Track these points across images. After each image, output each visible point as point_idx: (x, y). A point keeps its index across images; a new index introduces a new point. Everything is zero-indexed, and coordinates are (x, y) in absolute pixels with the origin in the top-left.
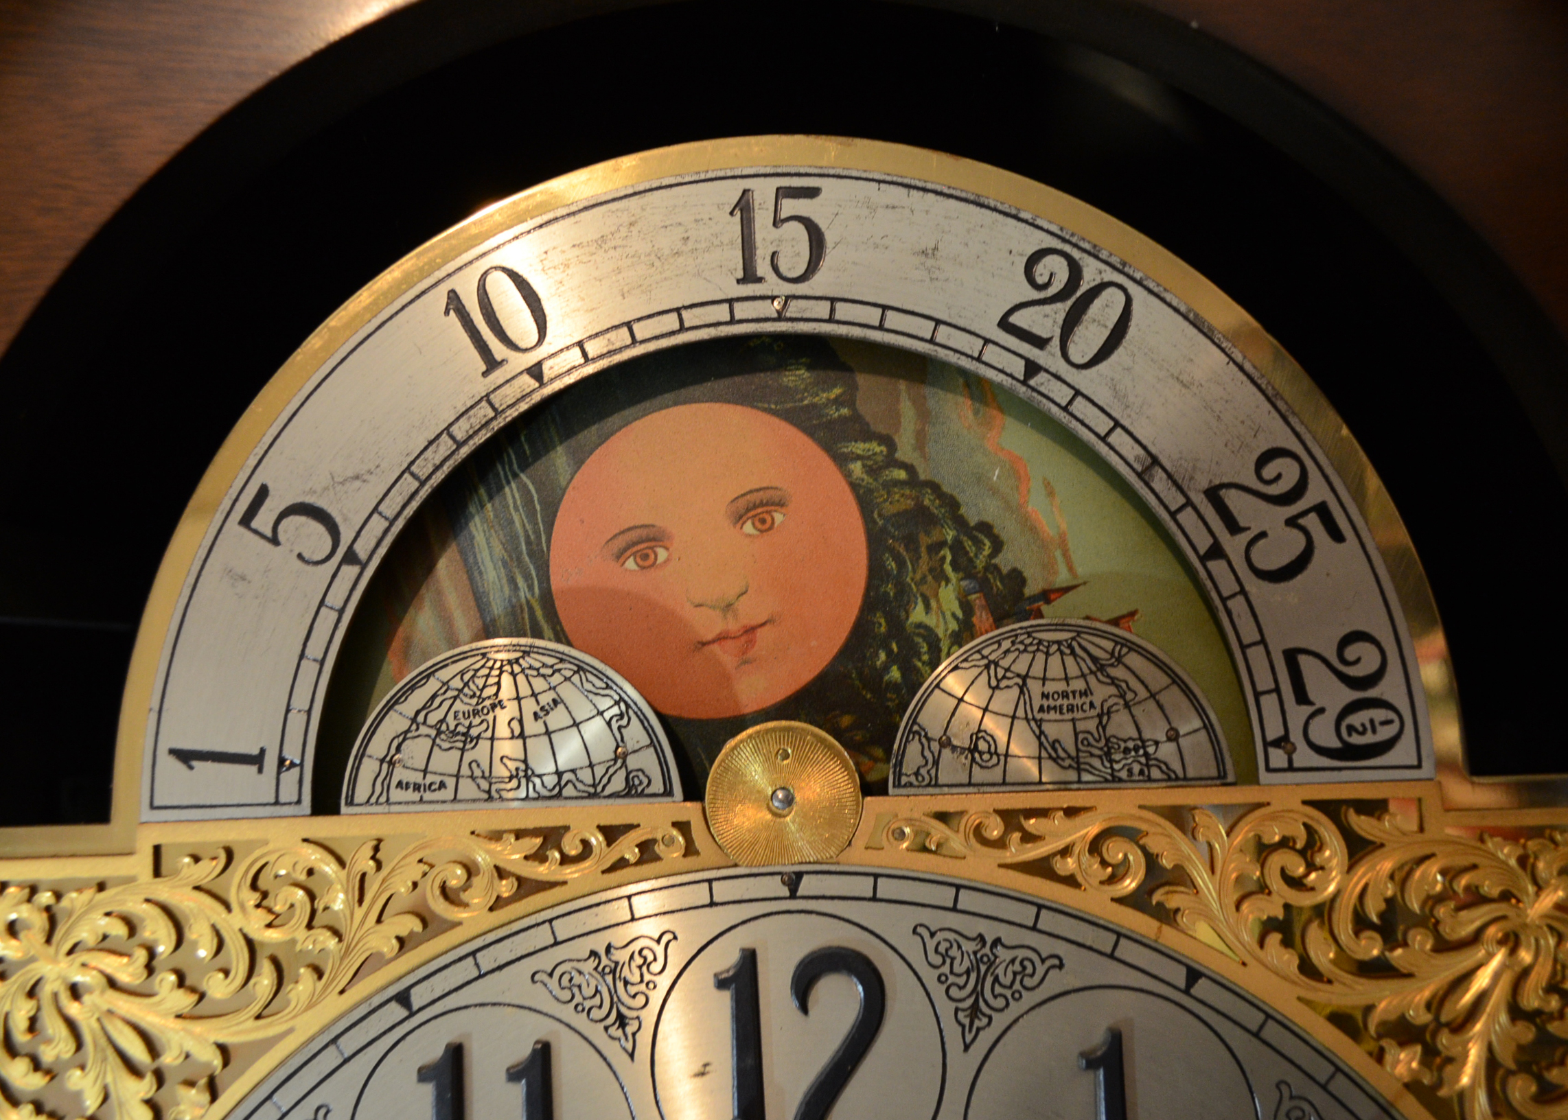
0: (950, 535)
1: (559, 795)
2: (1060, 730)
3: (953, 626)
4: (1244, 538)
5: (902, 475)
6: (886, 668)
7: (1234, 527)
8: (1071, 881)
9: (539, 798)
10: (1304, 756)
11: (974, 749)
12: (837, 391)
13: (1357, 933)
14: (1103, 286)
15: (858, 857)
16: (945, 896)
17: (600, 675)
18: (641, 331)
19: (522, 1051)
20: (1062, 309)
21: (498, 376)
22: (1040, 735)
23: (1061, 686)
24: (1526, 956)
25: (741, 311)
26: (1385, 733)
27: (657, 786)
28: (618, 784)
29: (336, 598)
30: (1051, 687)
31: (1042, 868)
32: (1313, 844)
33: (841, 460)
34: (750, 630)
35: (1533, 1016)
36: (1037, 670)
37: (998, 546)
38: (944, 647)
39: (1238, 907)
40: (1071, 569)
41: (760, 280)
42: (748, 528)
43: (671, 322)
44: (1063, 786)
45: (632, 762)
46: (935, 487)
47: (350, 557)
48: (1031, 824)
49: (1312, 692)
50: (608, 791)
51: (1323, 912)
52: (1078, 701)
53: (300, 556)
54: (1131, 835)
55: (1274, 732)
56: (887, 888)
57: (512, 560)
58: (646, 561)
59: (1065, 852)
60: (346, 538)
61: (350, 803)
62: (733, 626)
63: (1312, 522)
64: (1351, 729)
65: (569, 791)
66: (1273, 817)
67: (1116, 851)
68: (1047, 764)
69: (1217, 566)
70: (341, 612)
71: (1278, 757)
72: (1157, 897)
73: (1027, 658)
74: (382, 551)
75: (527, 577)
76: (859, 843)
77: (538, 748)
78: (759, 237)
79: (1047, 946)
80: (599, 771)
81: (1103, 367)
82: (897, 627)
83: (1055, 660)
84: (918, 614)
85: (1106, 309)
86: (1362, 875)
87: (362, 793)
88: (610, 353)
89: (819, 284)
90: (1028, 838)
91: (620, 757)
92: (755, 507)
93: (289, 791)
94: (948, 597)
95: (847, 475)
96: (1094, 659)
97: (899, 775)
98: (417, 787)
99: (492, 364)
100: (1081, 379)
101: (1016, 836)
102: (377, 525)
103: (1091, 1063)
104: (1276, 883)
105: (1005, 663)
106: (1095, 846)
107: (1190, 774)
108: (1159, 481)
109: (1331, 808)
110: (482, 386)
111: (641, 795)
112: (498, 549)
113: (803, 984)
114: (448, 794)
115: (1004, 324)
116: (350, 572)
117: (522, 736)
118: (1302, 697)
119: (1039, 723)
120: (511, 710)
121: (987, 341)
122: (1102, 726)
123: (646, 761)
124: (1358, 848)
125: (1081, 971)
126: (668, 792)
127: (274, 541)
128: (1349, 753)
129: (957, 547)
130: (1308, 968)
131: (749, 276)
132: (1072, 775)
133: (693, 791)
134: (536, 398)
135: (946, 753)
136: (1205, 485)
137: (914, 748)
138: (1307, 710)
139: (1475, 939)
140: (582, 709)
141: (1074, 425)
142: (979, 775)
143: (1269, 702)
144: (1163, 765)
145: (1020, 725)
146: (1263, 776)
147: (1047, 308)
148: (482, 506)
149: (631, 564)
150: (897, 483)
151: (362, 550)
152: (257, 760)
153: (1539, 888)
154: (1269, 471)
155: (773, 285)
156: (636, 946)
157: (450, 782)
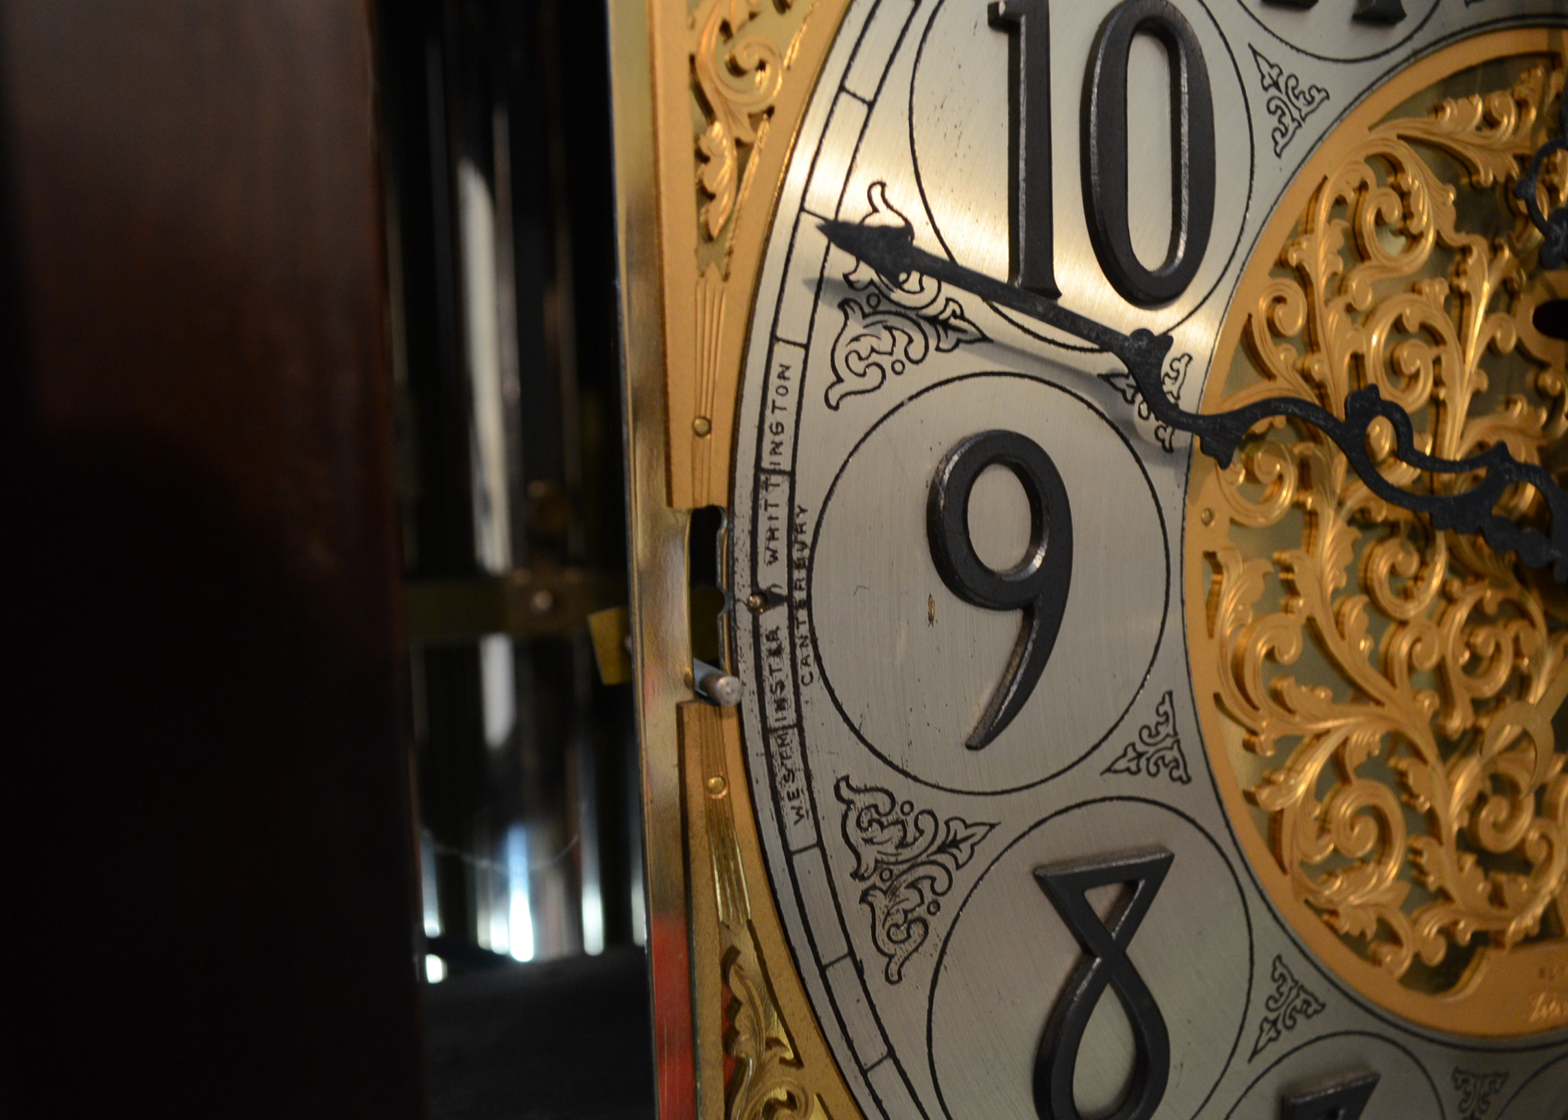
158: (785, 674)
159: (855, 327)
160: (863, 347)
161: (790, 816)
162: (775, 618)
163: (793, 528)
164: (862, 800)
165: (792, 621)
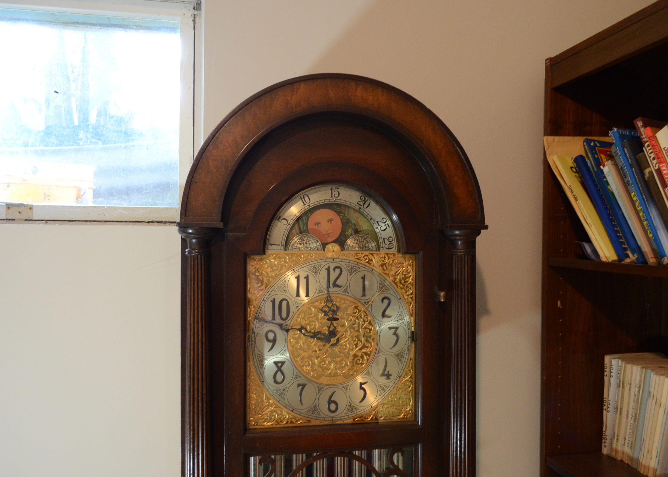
0: (350, 224)
1: (310, 250)
2: (361, 245)
3: (350, 234)
4: (380, 227)
5: (346, 218)
6: (343, 238)
7: (379, 225)
8: (361, 260)
9: (308, 250)
10: (384, 249)
11: (352, 247)
12: (339, 208)
13: (388, 266)
14: (367, 200)
15: (340, 257)
16: (349, 261)
17: (314, 237)
18: (320, 202)
19: (306, 276)
20: (363, 202)
21: (305, 206)
22: (359, 246)
23: (361, 241)
24: (404, 269)
25: (331, 200)
26: (393, 246)
27: (320, 249)
28: (316, 249)
29: (287, 228)
30: (360, 241)
31: (358, 259)
32: (385, 257)
33: (339, 216)
34: (329, 234)
35: (405, 275)
36: (359, 239)
37: (355, 226)
38: (349, 236)
39: (377, 263)
40: (363, 229)
41: (333, 197)
42: (329, 223)
43: (323, 201)
44: (361, 251)
45: (318, 247)
46: (349, 219)
47: (289, 224)
48: (358, 255)
49: (386, 242)
50: (315, 249)
51: (385, 264)
52: (363, 242)
53: (284, 224)
54: (368, 256)
55: (382, 246)
56: (343, 260)
57: (303, 225)
58: (318, 226)
59: (361, 257)
60: (289, 222)
61: (289, 250)
62: (327, 233)
63: (387, 225)
64: (389, 246)
65: (311, 249)
66: (381, 255)
67: (366, 257)
68: (359, 249)
69: (377, 229)
70: (288, 230)
71: (382, 249)
72: (369, 262)
73: (358, 238)
74: (292, 224)
75: (305, 227)
76: (341, 255)
77: (308, 245)
78: (333, 193)
79: (358, 267)
80: (314, 248)
81: (367, 208)
82: (344, 234)
83: (361, 238)
84: (347, 233)
85: (368, 202)
86: (389, 260)
87: (290, 249)
88: (317, 204)
89: (339, 198)
90: (357, 256)
91: (317, 246)
92: (330, 220)
93: (282, 249)
94: (350, 231)
95: (340, 217)
96: (365, 238)
97: (345, 249)
98: (295, 249)
99: (304, 205)
100: (365, 210)
101: (356, 256)
102: (292, 221)
103: (362, 278)
104: (381, 261)
105: (356, 238)
106: (364, 257)
107: (374, 250)
108: (372, 220)
109: (387, 254)
110: (303, 207)
111: (319, 250)
112: (302, 224)
113: (334, 269)
114: (299, 249)
115: (358, 203)
116: (289, 226)
117: (307, 244)
118: (385, 243)
119: (359, 244)
120: (305, 241)
121: (356, 205)
122: (365, 245)
123: (319, 247)
124: (389, 258)
125: (362, 269)
126: (321, 250)
127: (281, 222)
128: (389, 248)
129: (351, 226)
130: (383, 269)
131: (332, 197)
132: (362, 250)
133: (324, 250)
134: (309, 208)
135: (349, 247)
136: (376, 221)
137: (346, 246)
138: (385, 244)
139: (400, 267)
140: (313, 241)
141: (364, 214)
142: (353, 249)
143: (381, 243)
144: (371, 249)
145: (357, 245)
146: (380, 251)
147: (362, 202)
148: (301, 219)
149: (316, 226)
150: (345, 219)
151: (290, 223)
152: (279, 245)
153: (406, 263)
154: (383, 220)
155: (334, 198)
156: (318, 265)
157: (299, 248)
158: (254, 346)
159: (259, 323)
160: (260, 324)
161: (254, 355)
162: (253, 342)
163: (254, 336)
164: (259, 355)
165: (254, 343)
